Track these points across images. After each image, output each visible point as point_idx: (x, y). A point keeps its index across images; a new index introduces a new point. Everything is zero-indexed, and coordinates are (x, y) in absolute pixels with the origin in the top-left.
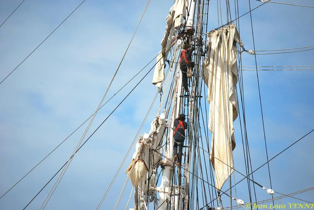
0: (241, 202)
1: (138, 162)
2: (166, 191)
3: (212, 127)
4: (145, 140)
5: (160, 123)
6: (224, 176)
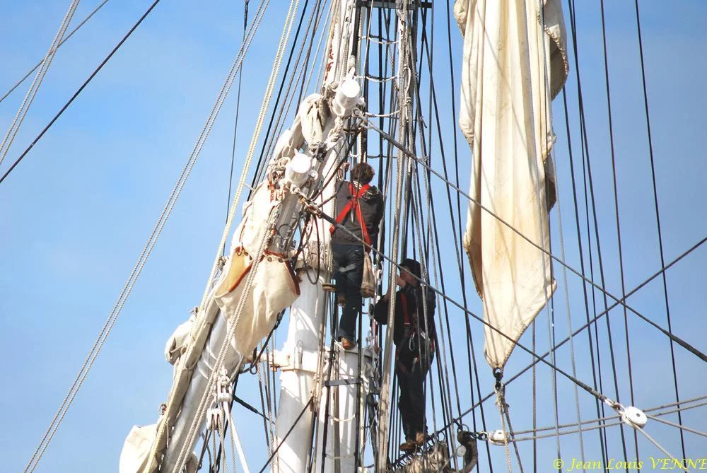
0: (638, 415)
1: (265, 259)
2: (304, 369)
3: (472, 125)
4: (293, 178)
5: (339, 109)
6: (519, 313)
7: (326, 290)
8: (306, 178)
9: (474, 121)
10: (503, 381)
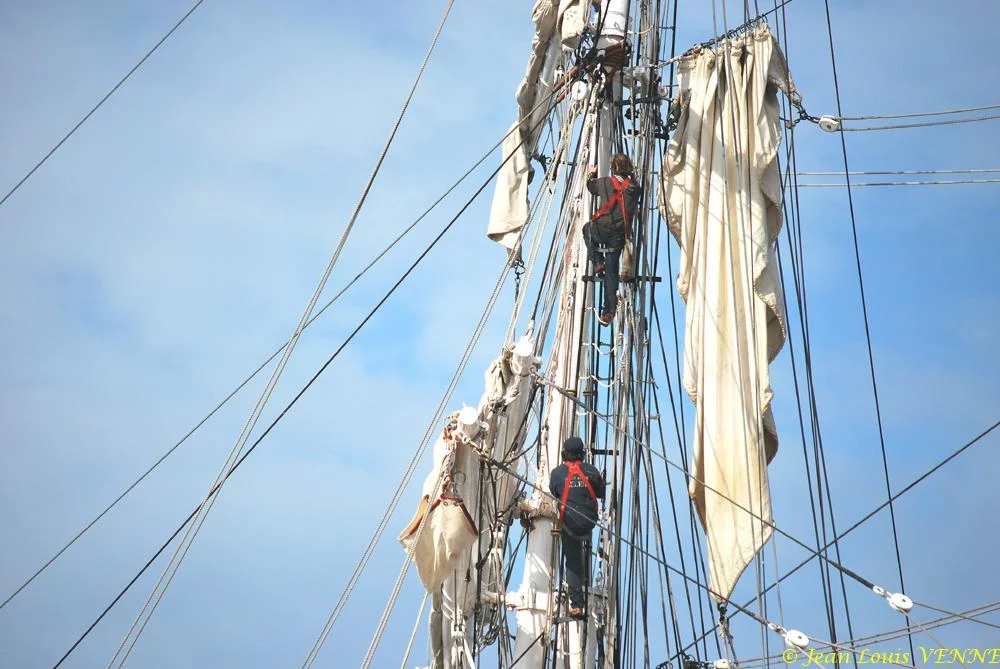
0: (800, 638)
1: (441, 504)
2: (538, 607)
3: (695, 384)
4: (464, 429)
5: (517, 369)
6: (740, 553)
7: (554, 536)
8: (478, 428)
9: (696, 381)
10: (727, 615)
